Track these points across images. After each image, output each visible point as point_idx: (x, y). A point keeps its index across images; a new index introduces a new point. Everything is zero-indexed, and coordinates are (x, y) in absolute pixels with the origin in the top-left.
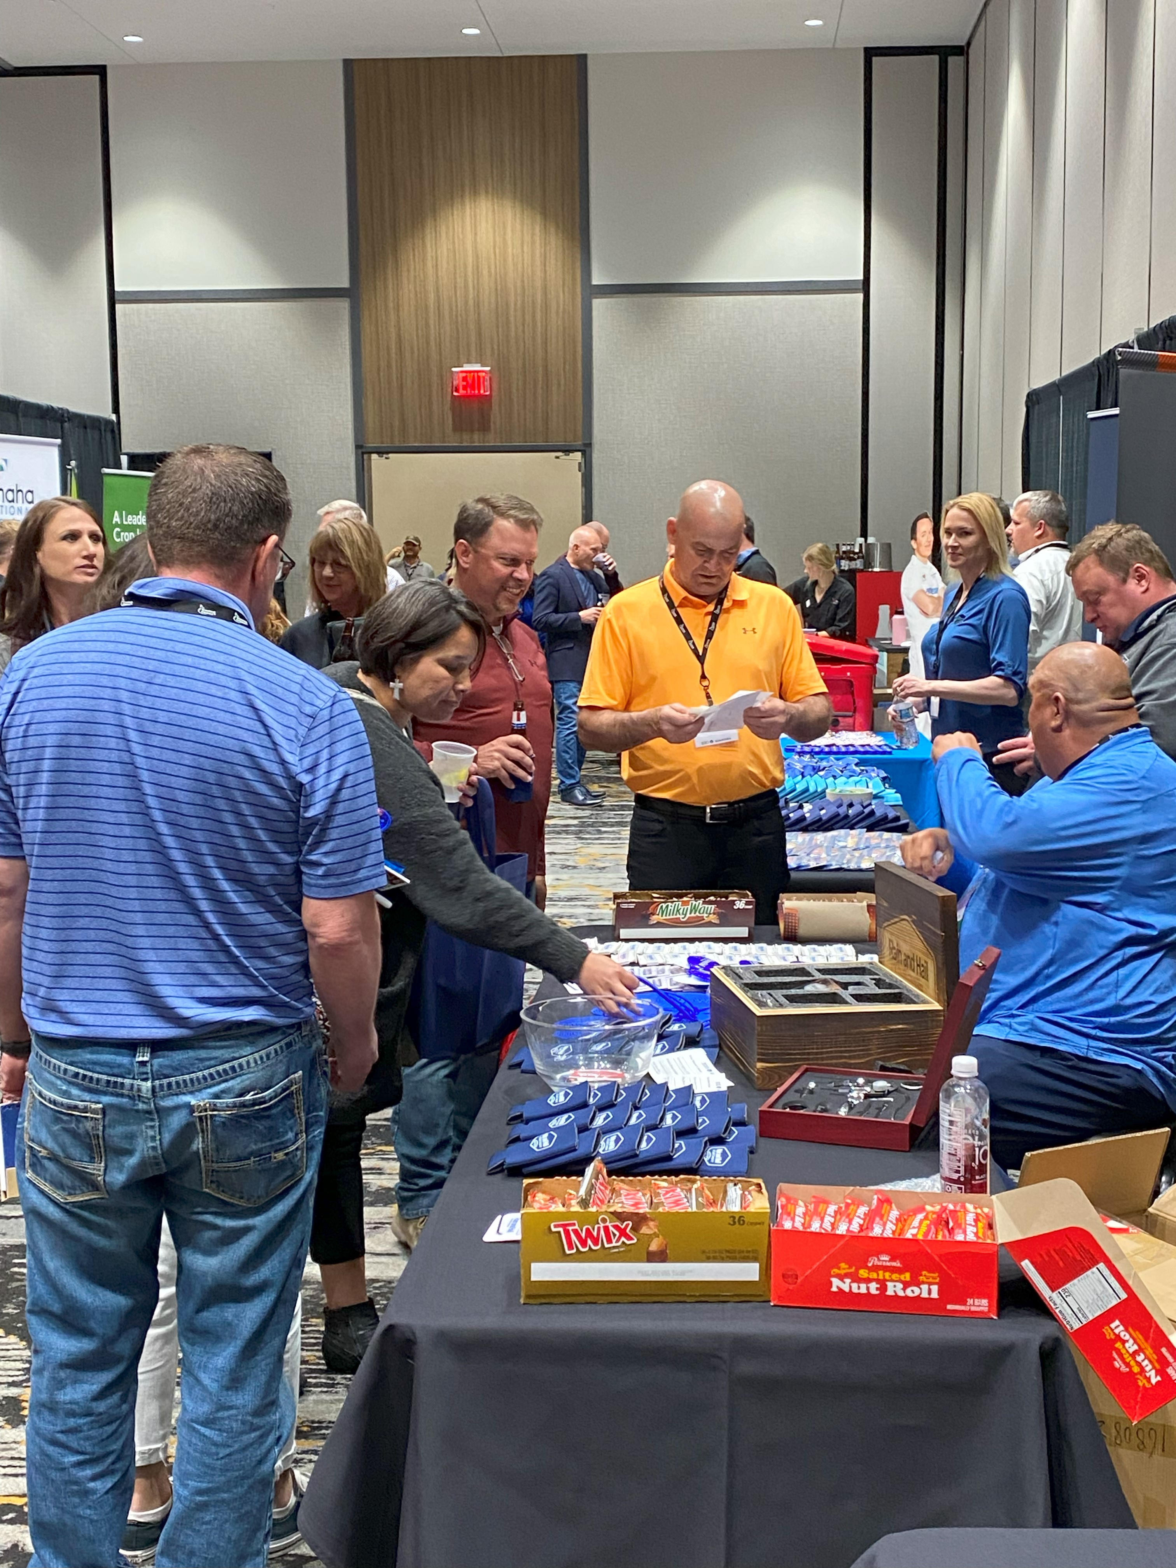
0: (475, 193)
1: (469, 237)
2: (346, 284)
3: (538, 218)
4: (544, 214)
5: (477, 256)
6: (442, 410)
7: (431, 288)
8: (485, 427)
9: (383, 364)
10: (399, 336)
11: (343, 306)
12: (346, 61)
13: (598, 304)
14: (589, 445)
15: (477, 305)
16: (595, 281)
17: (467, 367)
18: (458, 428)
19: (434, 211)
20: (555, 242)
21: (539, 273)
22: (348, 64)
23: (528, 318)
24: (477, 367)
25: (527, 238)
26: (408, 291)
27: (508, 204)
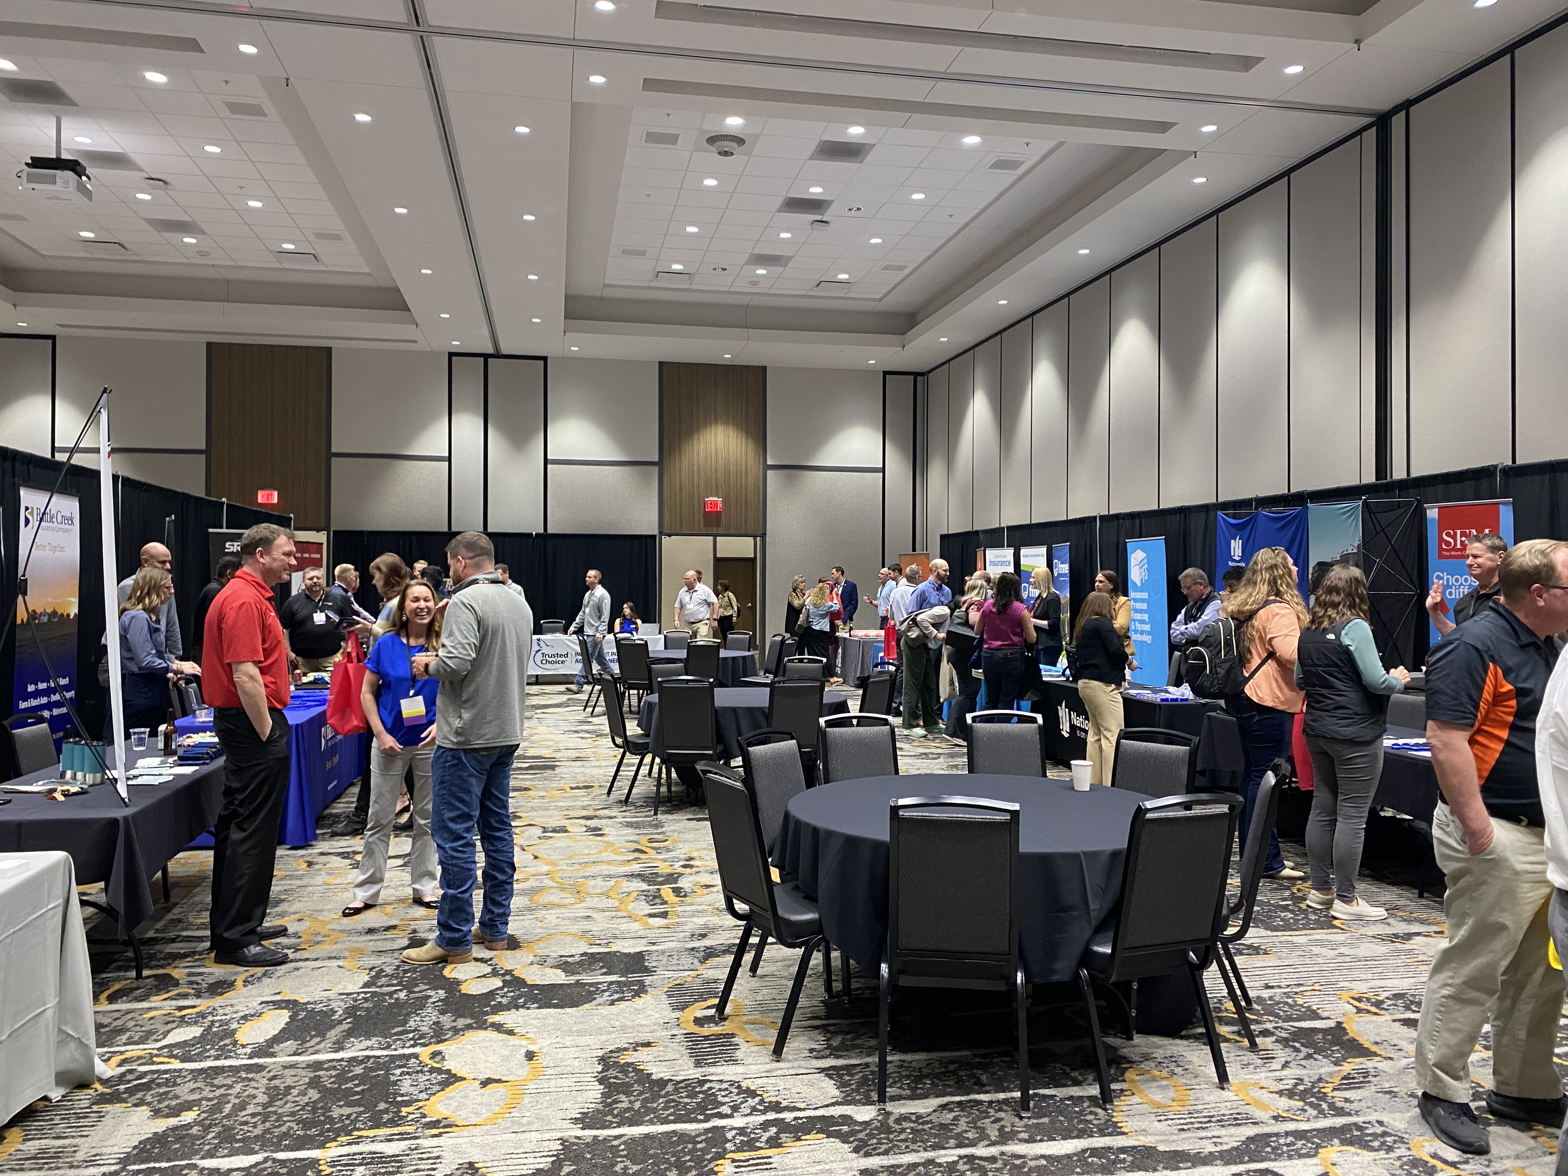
0: (716, 422)
1: (713, 442)
2: (656, 459)
3: (744, 435)
4: (747, 433)
5: (716, 450)
6: (699, 517)
7: (696, 463)
8: (718, 525)
9: (673, 495)
10: (680, 486)
11: (656, 469)
12: (660, 363)
13: (770, 473)
14: (765, 534)
15: (716, 470)
16: (769, 463)
17: (711, 499)
18: (706, 525)
19: (698, 430)
20: (751, 446)
21: (744, 459)
22: (661, 364)
23: (739, 477)
24: (715, 499)
25: (739, 443)
26: (685, 463)
27: (731, 428)
